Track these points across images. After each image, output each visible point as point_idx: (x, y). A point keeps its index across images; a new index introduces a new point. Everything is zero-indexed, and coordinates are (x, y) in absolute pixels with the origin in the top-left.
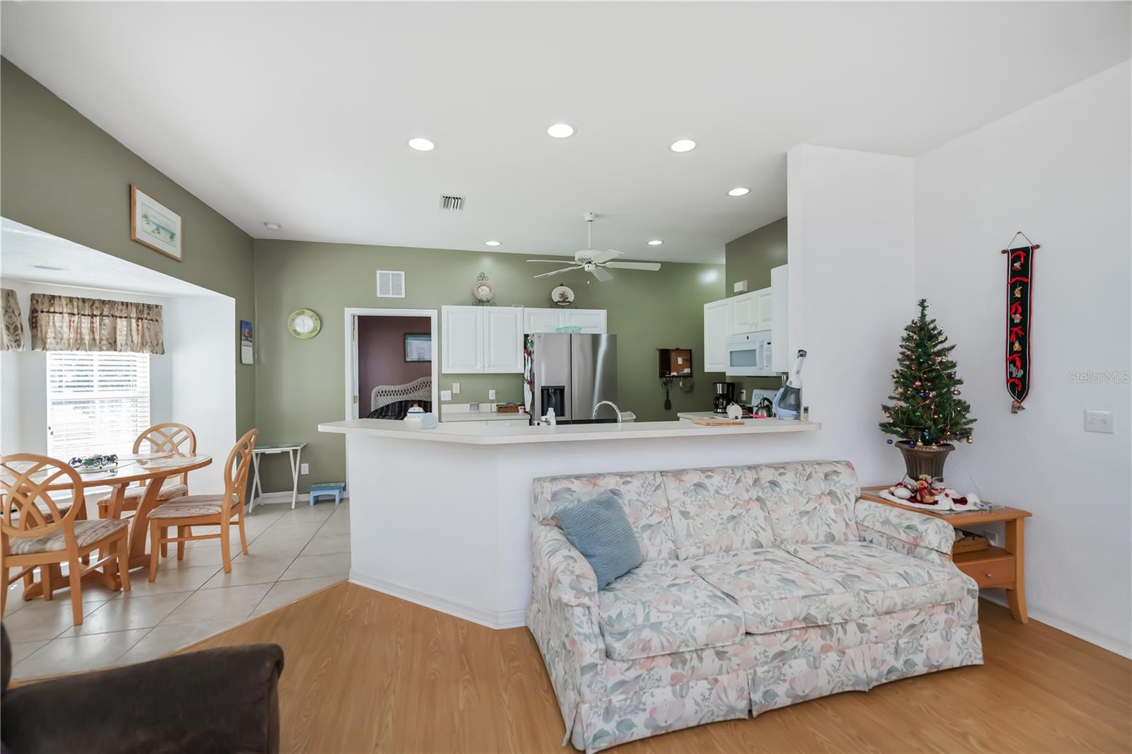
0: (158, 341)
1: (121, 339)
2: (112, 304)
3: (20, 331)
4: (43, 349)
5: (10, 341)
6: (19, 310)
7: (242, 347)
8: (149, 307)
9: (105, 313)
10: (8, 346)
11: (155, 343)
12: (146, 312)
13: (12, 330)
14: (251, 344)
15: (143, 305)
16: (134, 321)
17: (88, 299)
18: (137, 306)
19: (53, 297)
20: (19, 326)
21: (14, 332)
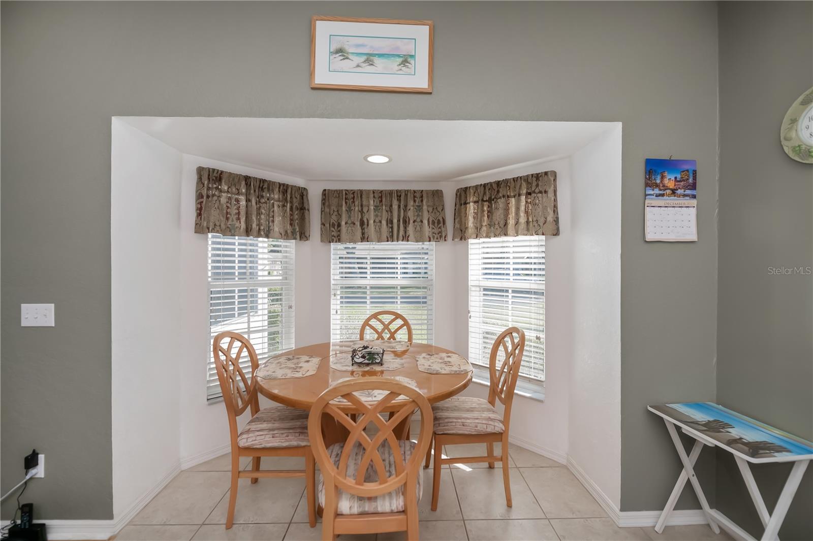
0: (546, 218)
1: (511, 222)
2: (506, 181)
3: (442, 224)
4: (461, 239)
5: (433, 233)
6: (443, 206)
7: (647, 209)
8: (537, 176)
9: (501, 195)
10: (430, 238)
11: (541, 222)
12: (534, 184)
13: (436, 224)
14: (694, 202)
15: (532, 175)
16: (523, 198)
17: (488, 184)
18: (526, 179)
19: (466, 188)
20: (441, 220)
21: (438, 225)
